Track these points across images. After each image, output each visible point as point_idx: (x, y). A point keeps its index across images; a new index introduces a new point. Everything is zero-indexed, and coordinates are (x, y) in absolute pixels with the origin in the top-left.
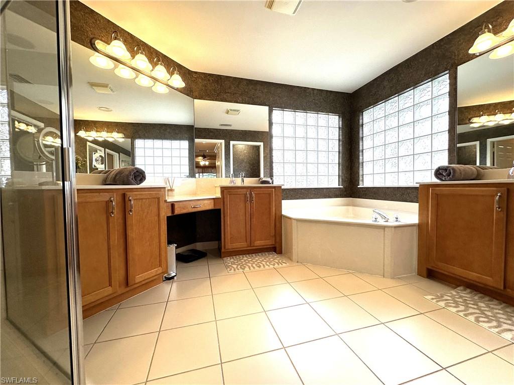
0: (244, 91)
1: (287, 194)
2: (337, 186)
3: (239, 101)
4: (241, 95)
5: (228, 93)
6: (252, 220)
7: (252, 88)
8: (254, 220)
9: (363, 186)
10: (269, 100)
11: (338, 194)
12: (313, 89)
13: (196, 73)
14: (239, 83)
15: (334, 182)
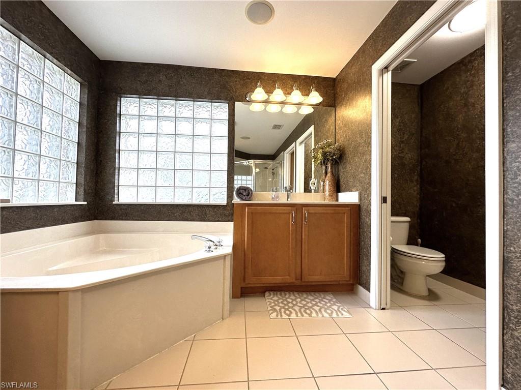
2: (73, 202)
9: (118, 203)
11: (77, 215)
15: (69, 197)
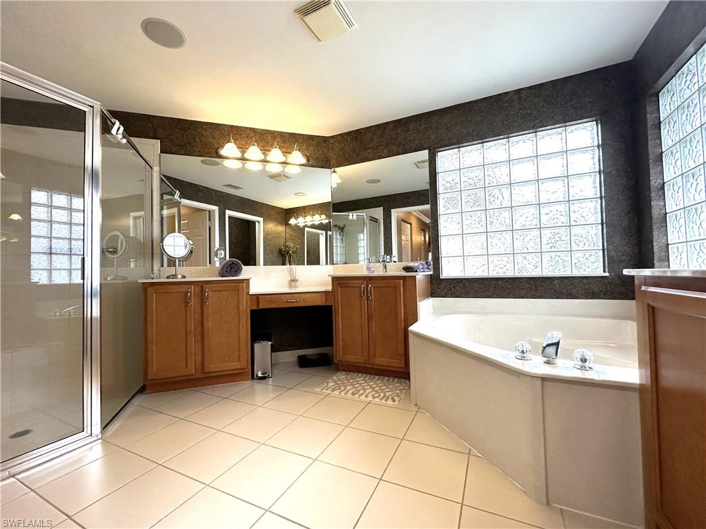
0: (391, 139)
1: (465, 288)
2: (599, 272)
3: (384, 155)
4: (387, 145)
5: (370, 148)
6: (370, 325)
7: (403, 130)
8: (373, 325)
10: (430, 138)
12: (518, 91)
13: (332, 137)
14: (383, 130)
